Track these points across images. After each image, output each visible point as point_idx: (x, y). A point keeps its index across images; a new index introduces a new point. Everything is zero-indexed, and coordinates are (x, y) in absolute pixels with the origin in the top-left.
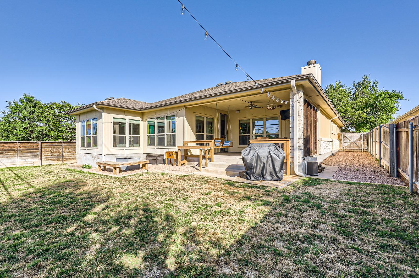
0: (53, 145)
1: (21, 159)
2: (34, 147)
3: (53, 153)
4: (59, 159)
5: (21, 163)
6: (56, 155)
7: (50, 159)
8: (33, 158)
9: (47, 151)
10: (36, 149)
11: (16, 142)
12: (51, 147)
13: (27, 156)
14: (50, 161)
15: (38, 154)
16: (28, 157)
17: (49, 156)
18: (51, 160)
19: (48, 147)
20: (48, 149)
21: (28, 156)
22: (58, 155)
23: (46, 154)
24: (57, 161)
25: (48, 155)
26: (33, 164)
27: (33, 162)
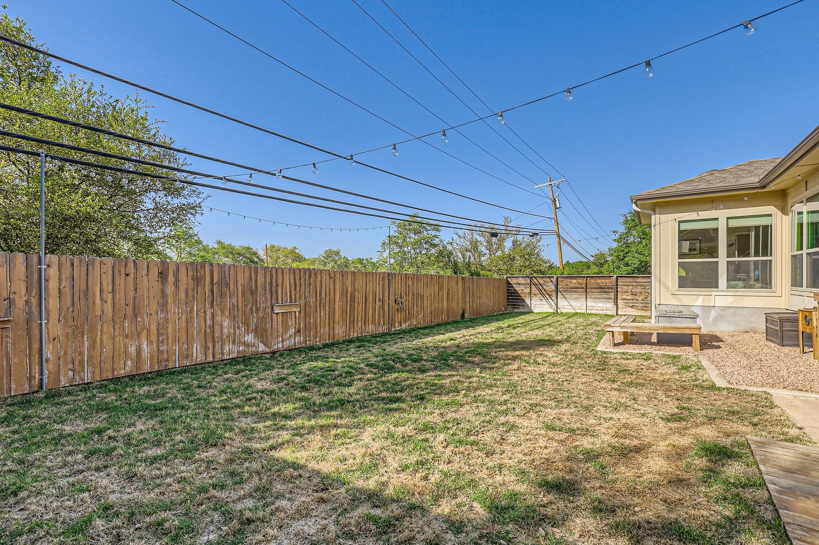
0: (636, 282)
1: (591, 303)
2: (607, 284)
3: (636, 295)
4: (645, 307)
5: (591, 308)
6: (640, 299)
7: (631, 305)
8: (606, 302)
9: (626, 292)
10: (609, 288)
11: (584, 277)
12: (633, 285)
13: (598, 298)
14: (630, 309)
15: (612, 295)
16: (599, 300)
17: (629, 300)
18: (632, 307)
19: (628, 285)
20: (626, 288)
21: (600, 298)
22: (643, 300)
23: (625, 297)
24: (643, 310)
25: (628, 298)
26: (605, 311)
27: (605, 308)
